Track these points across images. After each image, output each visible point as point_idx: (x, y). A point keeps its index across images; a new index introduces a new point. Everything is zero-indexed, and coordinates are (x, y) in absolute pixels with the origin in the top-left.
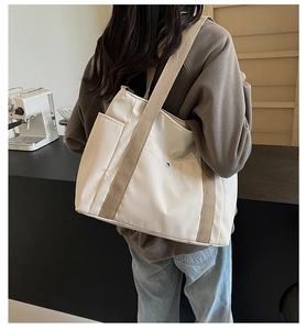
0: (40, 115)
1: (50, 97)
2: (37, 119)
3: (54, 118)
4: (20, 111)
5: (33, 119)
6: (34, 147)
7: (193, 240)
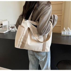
0: (6, 26)
1: (9, 22)
2: (5, 26)
3: (9, 26)
4: (2, 24)
5: (4, 26)
6: (4, 32)
7: (41, 51)
